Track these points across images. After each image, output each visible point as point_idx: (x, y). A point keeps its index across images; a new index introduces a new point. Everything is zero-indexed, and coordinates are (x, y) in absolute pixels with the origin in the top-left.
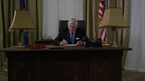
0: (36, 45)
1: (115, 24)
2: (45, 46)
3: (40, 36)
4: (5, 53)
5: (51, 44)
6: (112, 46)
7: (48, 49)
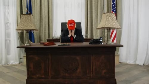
0: (48, 42)
1: (110, 26)
2: (55, 43)
3: (51, 35)
4: (24, 48)
5: (59, 42)
6: (108, 43)
7: (57, 45)
